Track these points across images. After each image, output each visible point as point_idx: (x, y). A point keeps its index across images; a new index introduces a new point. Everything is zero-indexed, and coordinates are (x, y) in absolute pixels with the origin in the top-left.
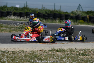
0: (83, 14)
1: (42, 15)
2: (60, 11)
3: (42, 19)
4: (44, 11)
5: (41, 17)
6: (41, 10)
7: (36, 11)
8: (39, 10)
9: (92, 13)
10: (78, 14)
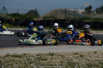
0: (8, 17)
9: (18, 16)
10: (3, 17)
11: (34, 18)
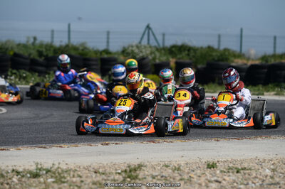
0: (158, 54)
1: (28, 61)
2: (85, 48)
3: (28, 73)
4: (34, 49)
5: (25, 69)
6: (25, 46)
7: (7, 49)
8: (19, 45)
9: (186, 52)
10: (141, 55)
11: (232, 59)
